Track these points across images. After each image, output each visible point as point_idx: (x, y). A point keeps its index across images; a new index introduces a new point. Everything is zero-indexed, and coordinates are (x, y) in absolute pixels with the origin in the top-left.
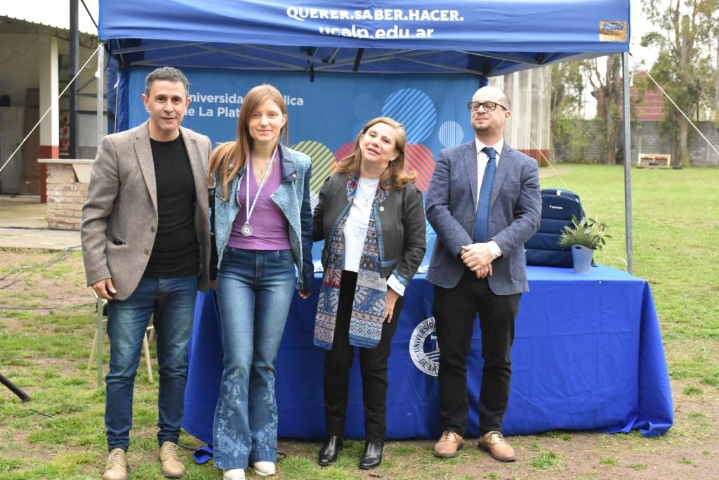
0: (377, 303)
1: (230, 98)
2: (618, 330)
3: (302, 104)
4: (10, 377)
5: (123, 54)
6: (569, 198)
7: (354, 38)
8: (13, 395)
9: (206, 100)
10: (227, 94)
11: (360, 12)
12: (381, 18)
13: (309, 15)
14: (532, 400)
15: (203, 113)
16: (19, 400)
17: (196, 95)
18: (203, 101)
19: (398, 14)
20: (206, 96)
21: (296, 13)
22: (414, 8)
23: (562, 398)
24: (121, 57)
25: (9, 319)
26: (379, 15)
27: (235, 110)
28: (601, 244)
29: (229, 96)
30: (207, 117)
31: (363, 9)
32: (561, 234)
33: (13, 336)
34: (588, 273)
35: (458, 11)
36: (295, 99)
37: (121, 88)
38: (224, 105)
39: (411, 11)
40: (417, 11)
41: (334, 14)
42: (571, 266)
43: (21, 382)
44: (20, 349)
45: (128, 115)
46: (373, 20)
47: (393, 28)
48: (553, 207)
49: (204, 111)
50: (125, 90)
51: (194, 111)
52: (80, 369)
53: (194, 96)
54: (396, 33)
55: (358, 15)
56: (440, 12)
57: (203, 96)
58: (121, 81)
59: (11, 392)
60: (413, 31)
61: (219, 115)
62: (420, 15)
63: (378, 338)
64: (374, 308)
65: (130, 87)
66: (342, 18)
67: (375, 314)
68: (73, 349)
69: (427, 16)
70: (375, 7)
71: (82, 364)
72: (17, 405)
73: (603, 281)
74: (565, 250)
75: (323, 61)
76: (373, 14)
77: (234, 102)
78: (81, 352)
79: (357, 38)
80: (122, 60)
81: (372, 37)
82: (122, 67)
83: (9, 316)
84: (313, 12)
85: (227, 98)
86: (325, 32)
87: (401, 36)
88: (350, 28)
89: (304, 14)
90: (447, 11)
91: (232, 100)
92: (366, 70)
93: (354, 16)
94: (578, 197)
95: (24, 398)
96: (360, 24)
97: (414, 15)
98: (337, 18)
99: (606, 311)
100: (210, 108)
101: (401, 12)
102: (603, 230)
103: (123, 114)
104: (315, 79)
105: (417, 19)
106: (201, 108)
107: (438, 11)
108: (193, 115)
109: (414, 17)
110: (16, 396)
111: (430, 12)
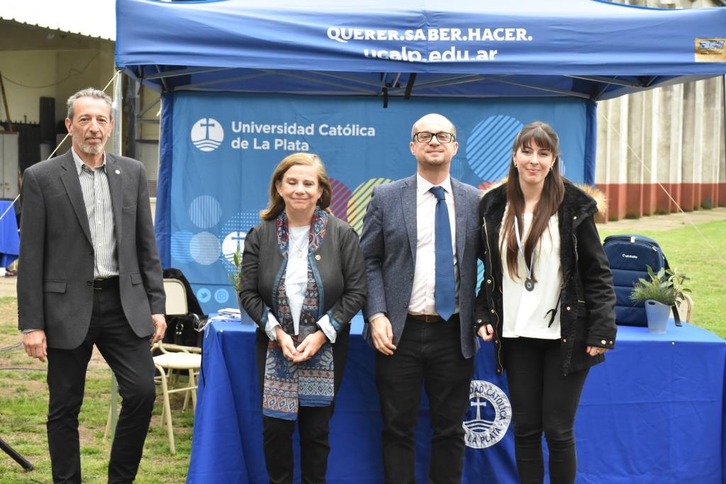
0: (323, 357)
1: (290, 127)
2: (694, 400)
3: (373, 134)
4: (17, 444)
5: (164, 78)
6: (644, 245)
7: (405, 61)
8: (15, 464)
9: (262, 131)
10: (286, 124)
11: (411, 31)
12: (436, 38)
13: (353, 37)
14: (588, 478)
15: (257, 146)
16: (22, 469)
17: (250, 124)
18: (259, 131)
19: (456, 34)
20: (261, 126)
21: (338, 34)
22: (474, 26)
23: (624, 476)
24: (163, 81)
25: (33, 381)
26: (433, 35)
27: (295, 142)
28: (679, 299)
29: (288, 127)
30: (262, 149)
31: (414, 28)
32: (633, 286)
33: (31, 400)
34: (665, 332)
35: (526, 30)
36: (365, 129)
37: (163, 117)
38: (282, 137)
39: (470, 30)
40: (478, 30)
41: (381, 34)
42: (646, 325)
43: (28, 450)
44: (35, 414)
45: (172, 147)
46: (427, 41)
47: (450, 50)
48: (627, 256)
49: (259, 144)
50: (168, 119)
51: (247, 144)
52: (97, 437)
53: (248, 126)
54: (454, 56)
55: (409, 35)
56: (504, 31)
57: (259, 127)
58: (164, 109)
59: (14, 461)
60: (473, 52)
61: (276, 148)
62: (482, 35)
63: (330, 394)
64: (321, 362)
65: (174, 116)
66: (390, 39)
67: (323, 368)
68: (94, 415)
69: (489, 36)
70: (429, 26)
71: (100, 432)
72: (17, 474)
73: (675, 342)
74: (636, 306)
75: (386, 85)
76: (426, 34)
77: (294, 133)
78: (102, 419)
79: (408, 62)
80: (165, 86)
81: (425, 60)
82: (165, 92)
83: (32, 379)
84: (357, 32)
85: (286, 127)
86: (370, 55)
87: (459, 59)
88: (400, 50)
89: (347, 35)
90: (513, 30)
91: (292, 130)
92: (451, 93)
93: (405, 36)
94: (656, 245)
95: (27, 467)
96: (411, 46)
97: (474, 34)
98: (385, 38)
99: (680, 377)
100: (265, 140)
101: (459, 31)
102: (681, 284)
103: (166, 146)
104: (389, 105)
105: (478, 38)
106: (255, 140)
107: (502, 30)
108: (246, 147)
109: (474, 37)
110: (20, 466)
111: (492, 30)
